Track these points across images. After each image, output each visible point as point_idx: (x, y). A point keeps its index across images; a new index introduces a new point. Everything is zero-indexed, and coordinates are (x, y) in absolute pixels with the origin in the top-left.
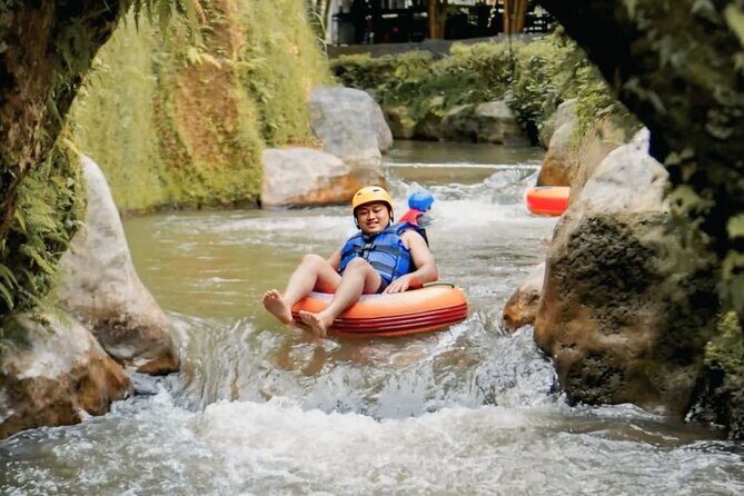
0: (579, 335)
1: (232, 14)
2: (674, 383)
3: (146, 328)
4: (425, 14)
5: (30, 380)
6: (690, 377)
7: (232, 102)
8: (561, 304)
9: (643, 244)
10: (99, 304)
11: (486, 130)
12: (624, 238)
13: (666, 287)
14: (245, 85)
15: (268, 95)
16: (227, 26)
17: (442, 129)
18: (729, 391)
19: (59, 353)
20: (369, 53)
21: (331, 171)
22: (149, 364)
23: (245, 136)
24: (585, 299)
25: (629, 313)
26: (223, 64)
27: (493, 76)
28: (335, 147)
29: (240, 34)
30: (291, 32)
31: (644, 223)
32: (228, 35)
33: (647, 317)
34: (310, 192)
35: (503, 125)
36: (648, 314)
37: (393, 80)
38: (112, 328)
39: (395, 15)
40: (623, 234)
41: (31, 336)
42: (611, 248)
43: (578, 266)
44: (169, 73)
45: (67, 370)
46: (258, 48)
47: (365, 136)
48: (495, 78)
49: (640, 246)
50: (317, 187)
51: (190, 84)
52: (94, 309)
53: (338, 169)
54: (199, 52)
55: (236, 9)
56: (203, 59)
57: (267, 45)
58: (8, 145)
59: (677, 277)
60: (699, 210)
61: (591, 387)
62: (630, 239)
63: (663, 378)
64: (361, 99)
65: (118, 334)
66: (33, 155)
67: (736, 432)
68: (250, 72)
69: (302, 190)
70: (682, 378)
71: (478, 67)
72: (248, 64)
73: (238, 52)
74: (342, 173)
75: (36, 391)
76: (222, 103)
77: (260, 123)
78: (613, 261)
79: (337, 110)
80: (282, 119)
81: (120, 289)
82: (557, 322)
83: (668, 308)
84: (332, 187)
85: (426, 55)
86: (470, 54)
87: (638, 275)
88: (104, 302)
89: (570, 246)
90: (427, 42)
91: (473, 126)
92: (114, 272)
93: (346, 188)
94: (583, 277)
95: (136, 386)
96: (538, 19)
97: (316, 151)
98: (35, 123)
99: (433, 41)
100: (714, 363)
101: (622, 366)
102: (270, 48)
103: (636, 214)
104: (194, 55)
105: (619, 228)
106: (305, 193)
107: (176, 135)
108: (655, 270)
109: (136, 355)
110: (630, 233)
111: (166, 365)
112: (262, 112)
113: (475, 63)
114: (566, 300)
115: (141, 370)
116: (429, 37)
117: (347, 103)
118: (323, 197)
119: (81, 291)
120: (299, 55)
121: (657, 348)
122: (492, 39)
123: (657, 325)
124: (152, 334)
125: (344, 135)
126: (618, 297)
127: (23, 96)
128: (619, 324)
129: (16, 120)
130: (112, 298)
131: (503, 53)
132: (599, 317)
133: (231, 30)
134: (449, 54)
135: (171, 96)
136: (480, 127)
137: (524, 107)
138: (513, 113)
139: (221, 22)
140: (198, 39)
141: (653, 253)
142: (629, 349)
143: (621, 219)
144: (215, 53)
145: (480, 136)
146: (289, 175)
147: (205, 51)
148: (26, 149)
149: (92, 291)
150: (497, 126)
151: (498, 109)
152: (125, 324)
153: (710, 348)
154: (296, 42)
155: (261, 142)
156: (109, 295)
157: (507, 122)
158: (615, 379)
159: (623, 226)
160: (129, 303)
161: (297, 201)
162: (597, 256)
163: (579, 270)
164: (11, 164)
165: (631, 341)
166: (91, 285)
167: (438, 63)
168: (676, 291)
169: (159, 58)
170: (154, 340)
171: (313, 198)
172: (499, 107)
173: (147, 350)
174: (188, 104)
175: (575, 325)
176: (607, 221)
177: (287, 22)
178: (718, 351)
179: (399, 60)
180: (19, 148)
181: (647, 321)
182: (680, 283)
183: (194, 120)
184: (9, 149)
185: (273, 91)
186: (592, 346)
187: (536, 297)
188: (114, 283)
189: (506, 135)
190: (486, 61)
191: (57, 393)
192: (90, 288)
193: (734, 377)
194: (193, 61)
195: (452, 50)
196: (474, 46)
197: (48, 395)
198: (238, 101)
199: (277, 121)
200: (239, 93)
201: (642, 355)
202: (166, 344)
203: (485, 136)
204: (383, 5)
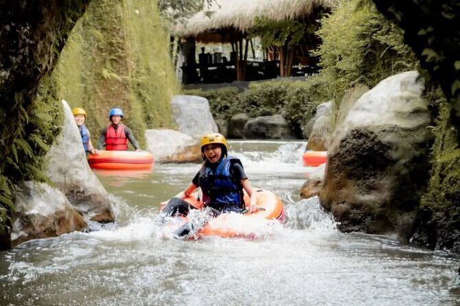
0: (347, 196)
1: (128, 51)
2: (403, 221)
3: (95, 195)
4: (233, 67)
5: (33, 215)
6: (412, 218)
7: (128, 101)
8: (335, 180)
9: (384, 143)
10: (68, 181)
11: (270, 131)
12: (373, 140)
13: (397, 167)
14: (135, 92)
15: (149, 98)
16: (125, 57)
17: (245, 132)
18: (435, 221)
19: (48, 202)
20: (201, 89)
21: (186, 143)
22: (97, 216)
23: (136, 121)
24: (350, 176)
25: (376, 182)
26: (123, 79)
27: (274, 99)
28: (187, 129)
29: (133, 62)
30: (162, 63)
31: (384, 131)
32: (126, 62)
33: (386, 184)
34: (173, 155)
35: (281, 129)
36: (386, 182)
37: (215, 104)
38: (76, 194)
39: (215, 68)
40: (372, 138)
41: (32, 192)
42: (365, 145)
43: (346, 157)
44: (91, 84)
45: (53, 212)
46: (143, 71)
47: (205, 123)
48: (275, 101)
49: (382, 144)
50: (177, 152)
51: (103, 90)
52: (65, 184)
53: (189, 141)
54: (109, 72)
55: (131, 48)
56: (111, 76)
57: (148, 69)
58: (37, 53)
59: (403, 161)
60: (437, 61)
61: (354, 225)
62: (376, 140)
63: (396, 219)
64: (203, 102)
65: (79, 198)
66: (49, 63)
67: (440, 242)
68: (138, 85)
69: (168, 153)
70: (407, 218)
71: (265, 95)
72: (137, 80)
73: (131, 72)
74: (191, 144)
75: (36, 222)
76: (122, 101)
77: (144, 114)
78: (366, 153)
79: (189, 108)
80: (157, 112)
81: (80, 172)
82: (334, 190)
83: (398, 179)
84: (186, 152)
85: (235, 89)
86: (260, 88)
87: (381, 161)
88: (71, 180)
89: (341, 147)
90: (235, 82)
91: (263, 129)
92: (77, 163)
93: (194, 153)
94: (349, 163)
95: (90, 227)
96: (299, 70)
97: (175, 132)
98: (51, 43)
99: (238, 82)
100: (426, 207)
101: (373, 212)
102: (149, 71)
103: (379, 126)
104: (105, 73)
105: (369, 134)
106: (170, 155)
107: (95, 120)
108: (390, 157)
109: (89, 211)
110: (376, 137)
111: (106, 218)
112: (145, 108)
113: (264, 93)
114: (339, 177)
115: (93, 219)
116: (236, 80)
117: (194, 104)
118: (181, 158)
119: (58, 174)
120: (166, 76)
121: (392, 201)
122: (273, 80)
123: (392, 189)
124: (99, 199)
125: (193, 123)
126: (369, 173)
127: (46, 25)
128: (370, 189)
129: (41, 39)
130: (76, 177)
131: (280, 87)
132: (358, 186)
133: (128, 60)
134: (248, 88)
135: (92, 98)
136: (267, 130)
137: (293, 118)
138: (287, 121)
139: (122, 55)
140: (108, 64)
141: (389, 148)
142: (376, 202)
143: (370, 129)
144: (118, 72)
145: (267, 135)
146: (161, 144)
147: (112, 72)
148: (46, 56)
149: (64, 173)
150: (277, 129)
151: (278, 119)
152: (83, 192)
153: (423, 200)
154: (164, 70)
155: (144, 125)
156: (74, 176)
157: (283, 126)
158: (368, 219)
159: (372, 133)
160: (85, 181)
161: (166, 159)
162: (356, 151)
163: (346, 159)
164: (39, 64)
165: (377, 198)
166: (64, 171)
167: (241, 94)
168: (402, 169)
169: (86, 75)
170: (99, 202)
171: (175, 158)
172: (278, 118)
173: (96, 208)
174: (102, 102)
175: (344, 191)
176: (363, 131)
177: (159, 57)
178: (428, 201)
179: (219, 92)
180: (42, 56)
181: (386, 186)
182: (405, 165)
183: (106, 112)
184: (38, 55)
185: (152, 97)
186: (354, 202)
187: (319, 182)
188: (77, 169)
189: (282, 134)
190: (271, 92)
191: (48, 224)
192: (62, 172)
193: (438, 213)
194: (106, 77)
195: (250, 86)
196: (263, 83)
197: (42, 225)
198: (131, 101)
199: (154, 114)
200: (132, 96)
201: (384, 205)
202: (107, 205)
203: (270, 135)
204: (209, 61)
